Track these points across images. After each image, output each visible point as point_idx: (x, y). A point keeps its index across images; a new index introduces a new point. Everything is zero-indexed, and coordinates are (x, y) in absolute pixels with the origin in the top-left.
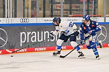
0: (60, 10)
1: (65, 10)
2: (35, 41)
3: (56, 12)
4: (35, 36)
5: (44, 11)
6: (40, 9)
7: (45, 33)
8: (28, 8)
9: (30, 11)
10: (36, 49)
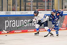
0: (30, 6)
1: (34, 6)
2: (15, 26)
3: (28, 7)
4: (15, 23)
5: (20, 7)
6: (18, 6)
7: (21, 21)
8: (10, 5)
9: (11, 7)
10: (15, 31)
